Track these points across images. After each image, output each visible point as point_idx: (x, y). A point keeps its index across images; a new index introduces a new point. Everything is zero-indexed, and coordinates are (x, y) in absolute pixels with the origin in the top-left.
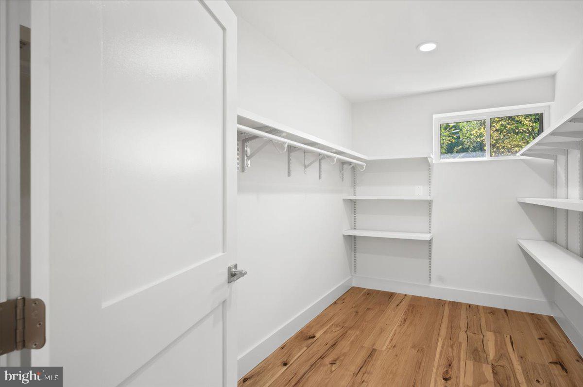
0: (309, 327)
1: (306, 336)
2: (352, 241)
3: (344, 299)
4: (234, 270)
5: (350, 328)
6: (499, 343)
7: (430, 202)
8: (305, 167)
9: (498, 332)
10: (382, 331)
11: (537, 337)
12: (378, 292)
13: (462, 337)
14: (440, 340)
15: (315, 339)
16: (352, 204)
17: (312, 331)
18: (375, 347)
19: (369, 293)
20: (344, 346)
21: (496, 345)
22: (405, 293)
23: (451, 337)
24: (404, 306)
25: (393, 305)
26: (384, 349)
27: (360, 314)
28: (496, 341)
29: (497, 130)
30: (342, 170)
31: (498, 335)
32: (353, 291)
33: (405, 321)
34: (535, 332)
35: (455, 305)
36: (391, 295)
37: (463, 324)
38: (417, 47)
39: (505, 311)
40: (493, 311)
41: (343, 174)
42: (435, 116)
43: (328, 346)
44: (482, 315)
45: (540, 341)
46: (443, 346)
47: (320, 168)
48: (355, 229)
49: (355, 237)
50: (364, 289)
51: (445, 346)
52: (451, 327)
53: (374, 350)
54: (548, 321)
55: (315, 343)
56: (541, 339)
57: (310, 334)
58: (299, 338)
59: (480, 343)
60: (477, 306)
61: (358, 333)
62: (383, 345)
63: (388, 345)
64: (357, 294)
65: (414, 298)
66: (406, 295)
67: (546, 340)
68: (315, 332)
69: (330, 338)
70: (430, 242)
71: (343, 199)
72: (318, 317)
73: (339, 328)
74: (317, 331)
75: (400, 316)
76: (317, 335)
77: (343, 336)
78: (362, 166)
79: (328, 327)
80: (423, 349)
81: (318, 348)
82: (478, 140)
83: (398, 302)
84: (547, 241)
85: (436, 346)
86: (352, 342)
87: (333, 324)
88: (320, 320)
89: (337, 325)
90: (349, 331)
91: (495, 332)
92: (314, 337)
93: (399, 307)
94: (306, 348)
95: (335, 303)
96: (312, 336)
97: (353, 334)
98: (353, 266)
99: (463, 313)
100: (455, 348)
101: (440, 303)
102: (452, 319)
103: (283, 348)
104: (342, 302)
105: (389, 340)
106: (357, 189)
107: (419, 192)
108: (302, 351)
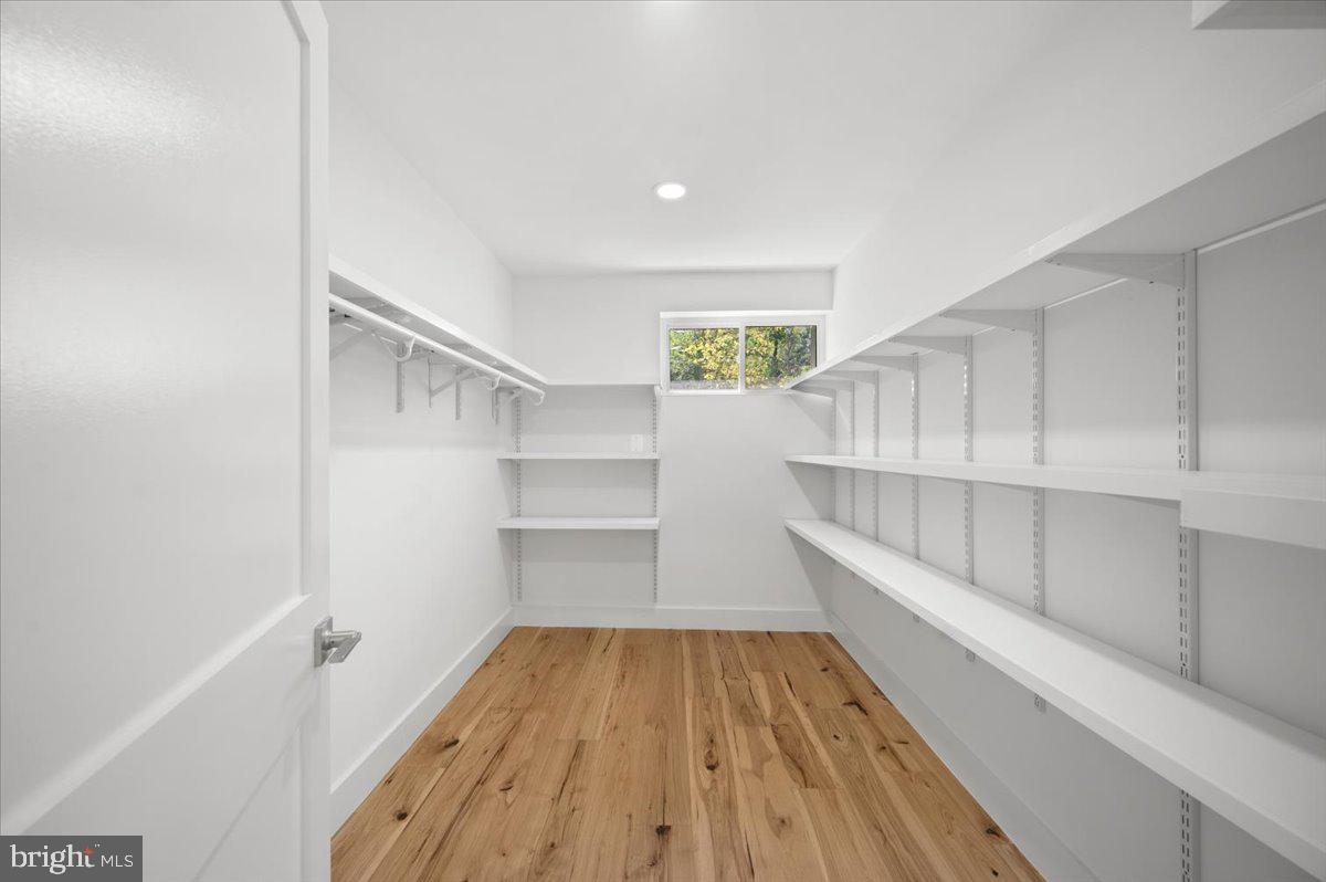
0: (441, 722)
1: (437, 744)
2: (514, 541)
3: (502, 654)
4: (327, 633)
5: (528, 709)
6: (773, 689)
7: (655, 464)
8: (431, 393)
9: (766, 670)
10: (587, 703)
11: (819, 669)
12: (565, 630)
13: (719, 688)
14: (687, 699)
15: (459, 745)
16: (514, 470)
17: (451, 728)
18: (580, 738)
19: (548, 635)
20: (522, 747)
21: (770, 691)
22: (612, 626)
23: (703, 691)
24: (616, 647)
25: (596, 651)
26: (598, 736)
27: (540, 678)
28: (768, 684)
29: (721, 349)
30: (496, 402)
31: (768, 674)
32: (517, 636)
33: (624, 677)
34: (813, 660)
35: (696, 636)
36: (588, 634)
37: (715, 664)
38: (653, 188)
39: (769, 633)
40: (751, 637)
41: (498, 411)
42: (663, 315)
43: (490, 755)
44: (739, 645)
45: (823, 674)
46: (694, 708)
47: (458, 395)
48: (519, 516)
49: (519, 531)
50: (538, 628)
51: (698, 710)
52: (698, 675)
53: (580, 744)
54: (825, 639)
55: (461, 754)
56: (825, 670)
57: (446, 738)
58: (424, 750)
59: (747, 694)
60: (729, 632)
61: (543, 716)
62: (595, 730)
63: (604, 729)
64: (526, 639)
65: (631, 633)
66: (614, 630)
67: (830, 671)
68: (457, 730)
69: (490, 737)
70: (655, 533)
71: (499, 460)
72: (456, 699)
73: (504, 714)
74: (458, 730)
75: (612, 668)
76: (463, 738)
77: (516, 726)
78: (536, 396)
79: (481, 715)
80: (663, 721)
81: (468, 764)
82: (695, 361)
83: (603, 646)
84: (823, 519)
85: (684, 712)
86: (537, 737)
87: (490, 709)
88: (463, 703)
89: (501, 708)
90: (526, 717)
91: (763, 671)
92: (457, 742)
93: (608, 653)
94: (443, 770)
95: (486, 664)
96: (451, 740)
97: (534, 722)
98: (516, 588)
99: (712, 649)
100: (713, 709)
101: (672, 636)
102: (699, 658)
103: (389, 781)
104: (499, 661)
105: (602, 722)
106: (523, 439)
107: (637, 446)
108: (435, 779)
